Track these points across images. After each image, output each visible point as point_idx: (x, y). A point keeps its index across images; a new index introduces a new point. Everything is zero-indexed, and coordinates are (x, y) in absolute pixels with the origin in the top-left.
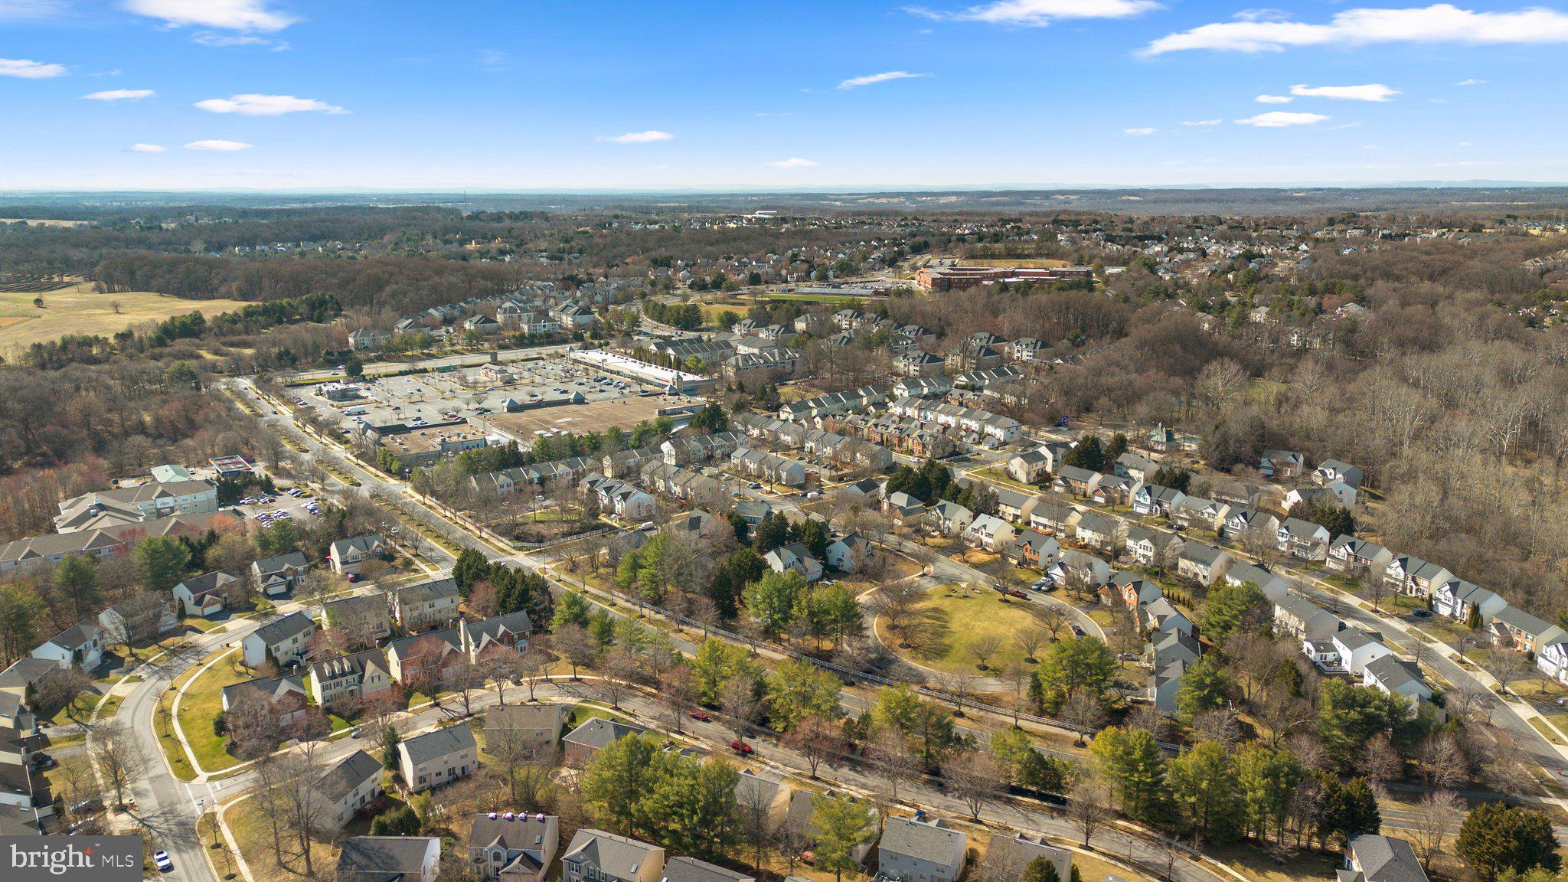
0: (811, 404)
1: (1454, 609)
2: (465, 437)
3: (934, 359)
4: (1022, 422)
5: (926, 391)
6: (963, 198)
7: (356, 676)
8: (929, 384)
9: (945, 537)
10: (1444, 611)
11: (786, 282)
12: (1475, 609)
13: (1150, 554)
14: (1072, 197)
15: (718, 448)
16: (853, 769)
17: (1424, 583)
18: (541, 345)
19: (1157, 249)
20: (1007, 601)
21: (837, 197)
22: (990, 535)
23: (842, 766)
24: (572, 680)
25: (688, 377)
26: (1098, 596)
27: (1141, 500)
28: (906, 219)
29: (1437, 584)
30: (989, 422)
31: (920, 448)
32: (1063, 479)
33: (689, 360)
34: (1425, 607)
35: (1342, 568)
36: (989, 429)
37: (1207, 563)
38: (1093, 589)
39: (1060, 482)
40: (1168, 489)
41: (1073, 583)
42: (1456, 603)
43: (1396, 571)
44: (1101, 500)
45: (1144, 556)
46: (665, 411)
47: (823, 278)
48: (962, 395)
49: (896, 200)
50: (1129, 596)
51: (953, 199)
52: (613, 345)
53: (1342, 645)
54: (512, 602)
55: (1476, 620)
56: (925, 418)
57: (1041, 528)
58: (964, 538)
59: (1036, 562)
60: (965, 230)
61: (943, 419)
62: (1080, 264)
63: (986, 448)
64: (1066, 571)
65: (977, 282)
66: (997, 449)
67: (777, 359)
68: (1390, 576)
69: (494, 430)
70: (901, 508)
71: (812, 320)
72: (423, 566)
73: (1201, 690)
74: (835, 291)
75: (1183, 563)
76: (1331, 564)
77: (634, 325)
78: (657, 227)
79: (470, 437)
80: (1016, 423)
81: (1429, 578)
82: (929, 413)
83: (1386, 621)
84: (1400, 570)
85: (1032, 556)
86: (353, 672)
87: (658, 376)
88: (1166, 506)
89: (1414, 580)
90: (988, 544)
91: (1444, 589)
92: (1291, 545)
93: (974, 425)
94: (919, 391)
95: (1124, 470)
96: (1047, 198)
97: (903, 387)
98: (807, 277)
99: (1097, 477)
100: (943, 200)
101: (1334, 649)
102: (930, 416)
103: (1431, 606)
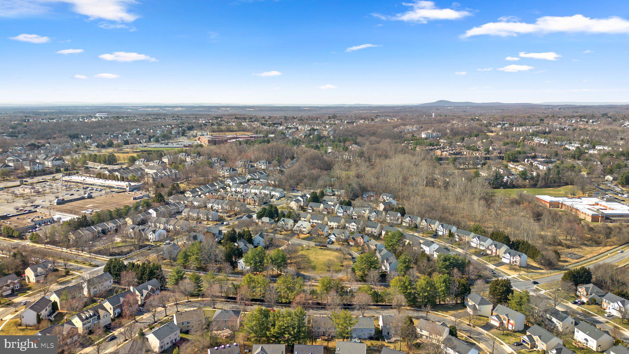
0: (198, 190)
1: (443, 233)
2: (42, 218)
3: (234, 170)
4: (285, 190)
5: (238, 182)
6: (184, 109)
7: (96, 317)
8: (239, 179)
9: (287, 231)
10: (440, 233)
11: (141, 143)
12: (450, 231)
13: (355, 227)
14: (228, 109)
15: (172, 210)
16: (313, 310)
17: (433, 226)
18: (41, 175)
19: (281, 128)
20: (322, 249)
21: (128, 108)
22: (304, 228)
23: (309, 310)
24: (187, 302)
25: (132, 184)
26: (348, 243)
27: (340, 211)
28: (173, 117)
29: (436, 226)
30: (272, 190)
31: (253, 202)
32: (311, 207)
33: (130, 176)
34: (435, 233)
35: (408, 225)
36: (273, 193)
37: (375, 228)
38: (346, 241)
39: (310, 208)
40: (348, 207)
41: (338, 240)
42: (444, 230)
43: (424, 223)
44: (326, 213)
45: (353, 228)
46: (136, 198)
47: (157, 141)
48: (255, 182)
49: (155, 109)
50: (360, 240)
51: (180, 109)
52: (81, 173)
53: (425, 246)
54: (146, 276)
55: (451, 235)
56: (246, 191)
57: (314, 224)
58: (294, 230)
59: (323, 235)
60: (202, 121)
61: (253, 191)
62: (257, 133)
63: (275, 200)
64: (335, 236)
65: (226, 141)
66: (279, 200)
67: (169, 174)
68: (422, 225)
69: (57, 213)
70: (268, 223)
71: (170, 157)
72: (74, 272)
73: (406, 264)
74: (166, 146)
75: (367, 229)
76: (404, 224)
77: (84, 164)
78: (55, 121)
79: (45, 218)
80: (283, 190)
81: (434, 224)
82: (247, 189)
83: (427, 238)
84: (425, 223)
85: (321, 233)
86: (94, 315)
87: (117, 184)
88: (348, 212)
89: (430, 225)
90: (303, 231)
91: (439, 227)
92: (391, 220)
93: (267, 192)
94: (236, 182)
95: (326, 202)
96: (218, 109)
97: (230, 181)
98: (150, 141)
99: (322, 206)
100: (176, 109)
101: (422, 248)
102: (248, 190)
103: (436, 232)
